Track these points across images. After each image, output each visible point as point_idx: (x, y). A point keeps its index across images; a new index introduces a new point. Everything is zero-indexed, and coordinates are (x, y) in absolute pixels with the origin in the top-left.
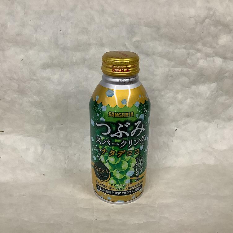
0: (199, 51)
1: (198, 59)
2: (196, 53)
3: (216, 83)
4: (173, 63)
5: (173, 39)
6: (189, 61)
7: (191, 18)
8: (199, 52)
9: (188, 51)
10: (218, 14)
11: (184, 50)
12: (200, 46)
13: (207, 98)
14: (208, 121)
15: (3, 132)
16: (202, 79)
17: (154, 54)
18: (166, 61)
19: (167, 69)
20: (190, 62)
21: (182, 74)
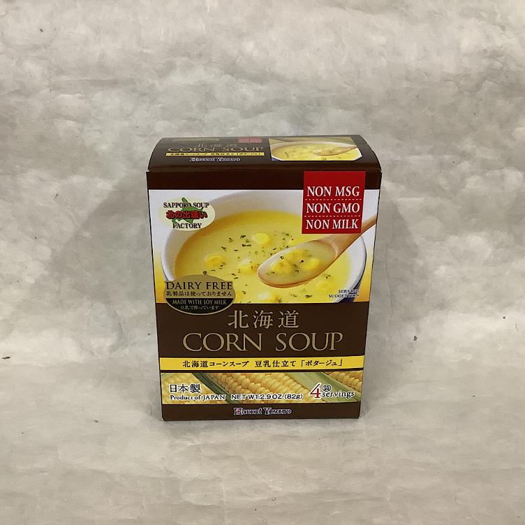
4: (402, 188)
5: (402, 133)
6: (441, 181)
8: (467, 160)
9: (439, 157)
10: (513, 68)
11: (430, 157)
12: (468, 146)
15: (9, 358)
20: (445, 182)
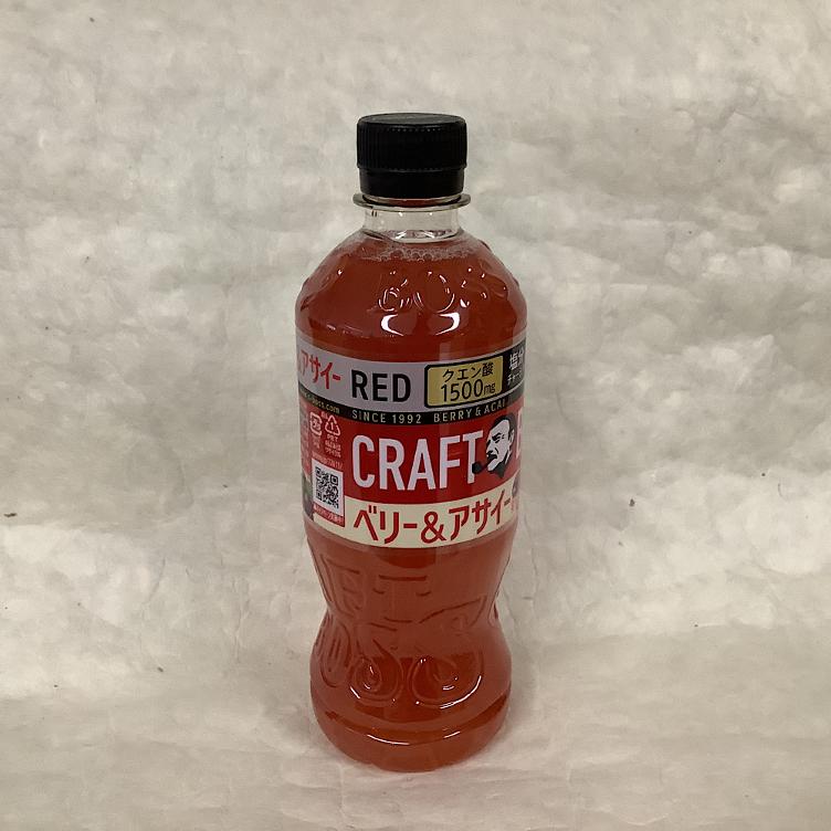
0: (708, 224)
1: (705, 254)
2: (698, 233)
3: (770, 337)
4: (616, 268)
5: (616, 185)
6: (673, 260)
7: (679, 109)
8: (709, 230)
9: (670, 224)
10: (772, 96)
11: (656, 222)
12: (710, 209)
13: (740, 390)
14: (747, 473)
15: (13, 515)
16: (721, 323)
17: (549, 236)
18: (591, 262)
19: (597, 288)
20: (677, 262)
21: (651, 305)
